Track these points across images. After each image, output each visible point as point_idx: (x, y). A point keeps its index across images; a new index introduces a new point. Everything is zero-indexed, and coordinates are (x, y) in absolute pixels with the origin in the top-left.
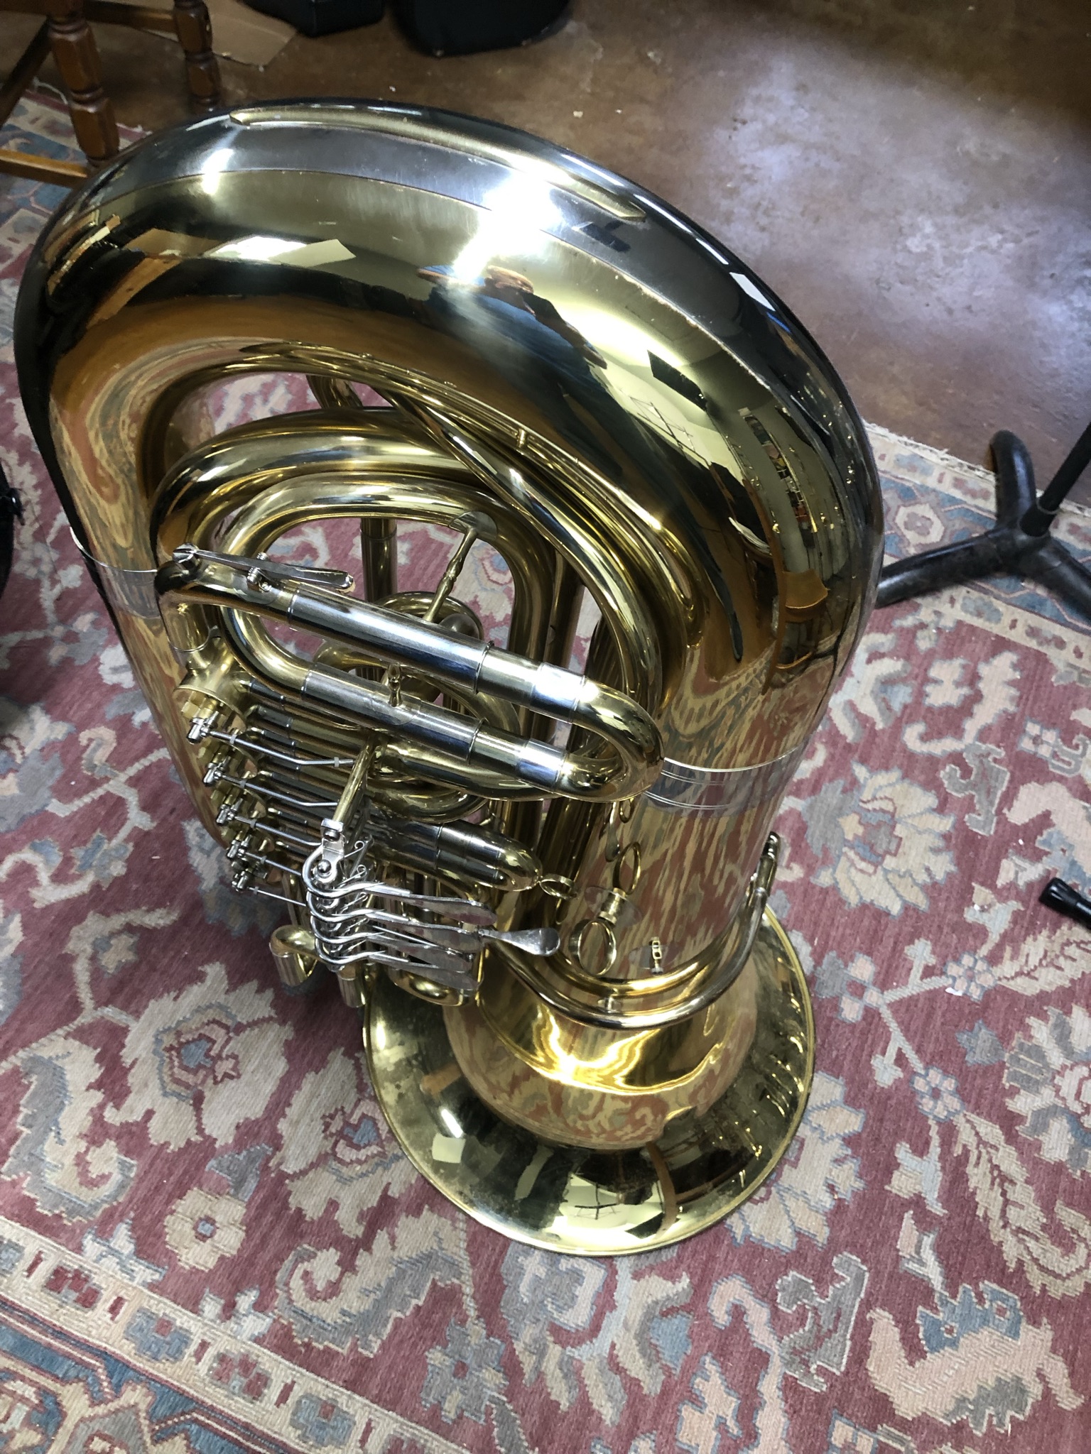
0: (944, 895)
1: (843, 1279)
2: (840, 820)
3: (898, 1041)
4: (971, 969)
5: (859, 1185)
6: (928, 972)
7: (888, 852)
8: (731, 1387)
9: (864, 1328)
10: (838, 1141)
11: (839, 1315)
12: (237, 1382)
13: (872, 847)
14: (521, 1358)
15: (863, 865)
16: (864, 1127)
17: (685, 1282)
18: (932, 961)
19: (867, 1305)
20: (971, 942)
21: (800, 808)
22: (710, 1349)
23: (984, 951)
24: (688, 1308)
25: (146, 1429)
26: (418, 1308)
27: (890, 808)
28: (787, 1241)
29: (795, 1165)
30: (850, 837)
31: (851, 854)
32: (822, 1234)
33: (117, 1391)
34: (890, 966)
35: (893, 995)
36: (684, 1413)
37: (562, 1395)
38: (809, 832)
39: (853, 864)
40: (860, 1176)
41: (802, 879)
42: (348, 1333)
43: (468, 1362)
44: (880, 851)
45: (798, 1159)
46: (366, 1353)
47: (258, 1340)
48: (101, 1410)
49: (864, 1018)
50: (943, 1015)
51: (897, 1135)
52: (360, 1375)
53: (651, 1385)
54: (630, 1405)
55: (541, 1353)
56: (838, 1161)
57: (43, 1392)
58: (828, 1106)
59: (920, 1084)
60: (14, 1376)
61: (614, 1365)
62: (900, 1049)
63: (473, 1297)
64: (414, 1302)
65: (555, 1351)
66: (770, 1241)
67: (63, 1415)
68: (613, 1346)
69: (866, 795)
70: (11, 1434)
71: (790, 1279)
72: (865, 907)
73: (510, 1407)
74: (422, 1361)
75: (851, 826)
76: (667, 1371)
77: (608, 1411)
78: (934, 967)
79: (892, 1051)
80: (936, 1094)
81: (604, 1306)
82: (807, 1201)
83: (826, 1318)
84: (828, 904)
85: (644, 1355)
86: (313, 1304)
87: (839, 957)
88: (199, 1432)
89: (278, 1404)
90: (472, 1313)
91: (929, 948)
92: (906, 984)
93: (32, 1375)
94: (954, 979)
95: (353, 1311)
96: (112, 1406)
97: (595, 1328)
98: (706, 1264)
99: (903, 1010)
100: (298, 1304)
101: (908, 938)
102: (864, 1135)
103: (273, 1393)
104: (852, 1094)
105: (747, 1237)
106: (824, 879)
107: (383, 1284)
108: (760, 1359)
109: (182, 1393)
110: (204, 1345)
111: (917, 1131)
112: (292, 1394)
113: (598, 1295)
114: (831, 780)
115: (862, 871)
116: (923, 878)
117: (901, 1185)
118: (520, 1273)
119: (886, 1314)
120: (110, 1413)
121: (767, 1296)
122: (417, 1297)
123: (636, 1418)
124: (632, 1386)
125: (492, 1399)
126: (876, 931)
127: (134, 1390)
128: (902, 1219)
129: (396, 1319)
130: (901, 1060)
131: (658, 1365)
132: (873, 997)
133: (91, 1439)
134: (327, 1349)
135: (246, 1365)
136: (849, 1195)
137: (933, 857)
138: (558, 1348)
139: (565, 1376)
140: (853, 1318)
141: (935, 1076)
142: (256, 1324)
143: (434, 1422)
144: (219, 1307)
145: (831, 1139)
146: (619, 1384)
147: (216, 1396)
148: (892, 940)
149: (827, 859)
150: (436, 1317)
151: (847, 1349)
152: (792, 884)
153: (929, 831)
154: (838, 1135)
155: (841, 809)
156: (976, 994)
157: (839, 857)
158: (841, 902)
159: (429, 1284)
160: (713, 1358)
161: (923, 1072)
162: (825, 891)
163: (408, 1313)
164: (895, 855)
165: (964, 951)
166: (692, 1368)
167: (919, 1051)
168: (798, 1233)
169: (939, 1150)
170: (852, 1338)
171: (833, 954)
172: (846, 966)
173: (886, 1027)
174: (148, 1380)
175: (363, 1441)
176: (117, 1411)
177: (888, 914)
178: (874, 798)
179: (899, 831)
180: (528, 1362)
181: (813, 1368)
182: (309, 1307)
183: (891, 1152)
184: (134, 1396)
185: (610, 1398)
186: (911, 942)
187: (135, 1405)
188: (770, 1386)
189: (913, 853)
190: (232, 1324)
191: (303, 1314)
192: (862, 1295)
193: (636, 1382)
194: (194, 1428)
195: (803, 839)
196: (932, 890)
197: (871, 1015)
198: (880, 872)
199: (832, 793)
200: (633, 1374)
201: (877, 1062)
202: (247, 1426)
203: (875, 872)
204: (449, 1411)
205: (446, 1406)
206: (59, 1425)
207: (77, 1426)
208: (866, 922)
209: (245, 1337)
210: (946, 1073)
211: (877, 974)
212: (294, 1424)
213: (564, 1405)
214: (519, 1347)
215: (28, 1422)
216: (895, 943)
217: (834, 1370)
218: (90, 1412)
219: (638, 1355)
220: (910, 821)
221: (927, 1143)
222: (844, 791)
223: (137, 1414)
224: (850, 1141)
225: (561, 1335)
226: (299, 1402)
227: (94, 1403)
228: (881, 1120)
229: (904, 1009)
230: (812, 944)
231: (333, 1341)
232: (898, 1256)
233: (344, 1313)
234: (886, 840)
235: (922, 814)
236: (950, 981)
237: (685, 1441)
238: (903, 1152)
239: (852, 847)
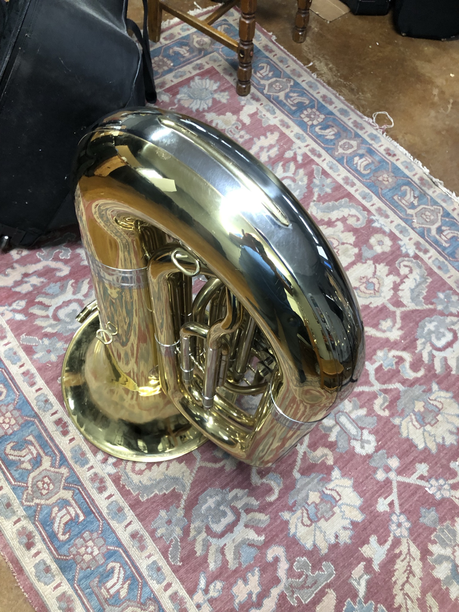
0: (445, 452)
1: (324, 571)
2: (416, 402)
3: (394, 497)
4: (441, 486)
5: (349, 541)
6: (422, 477)
7: (429, 423)
8: (260, 584)
9: (322, 594)
10: (349, 521)
11: (315, 583)
12: (97, 484)
13: (423, 418)
14: (191, 530)
15: (416, 423)
16: (362, 522)
17: (262, 538)
18: (426, 474)
19: (328, 586)
20: (448, 475)
21: (401, 389)
22: (260, 566)
23: (451, 482)
24: (259, 548)
25: (63, 483)
26: (165, 494)
27: (440, 407)
28: (309, 545)
29: (327, 520)
30: (416, 410)
31: (413, 417)
32: (324, 551)
33: (60, 467)
34: (406, 467)
35: (401, 479)
36: (239, 582)
37: (199, 550)
38: (400, 400)
39: (412, 421)
40: (351, 538)
41: (387, 417)
42: (138, 489)
43: (173, 521)
44: (427, 421)
45: (329, 518)
46: (141, 499)
47: (109, 475)
48: (52, 469)
49: (384, 481)
50: (419, 497)
51: (375, 532)
52: (135, 505)
53: (232, 565)
54: (221, 568)
55: (199, 533)
56: (345, 528)
57: (38, 454)
58: (352, 506)
59: (394, 518)
60: (32, 444)
61: (222, 551)
62: (393, 501)
63: (185, 501)
64: (165, 491)
65: (204, 535)
66: (302, 542)
67: (41, 465)
68: (225, 545)
69: (432, 397)
70: (23, 462)
71: (303, 559)
72: (408, 440)
73: (179, 544)
74: (157, 512)
75: (419, 406)
76: (240, 564)
77: (212, 565)
78: (425, 477)
79: (389, 500)
80: (399, 525)
81: (229, 530)
82: (325, 536)
83: (309, 582)
84: (393, 431)
85: (234, 554)
86: (132, 473)
87: (387, 453)
88: (77, 493)
89: (106, 499)
90: (182, 506)
91: (427, 469)
92: (409, 477)
93: (38, 447)
94: (432, 486)
95: (143, 483)
96: (57, 470)
97: (222, 535)
98: (274, 536)
100: (127, 471)
101: (420, 460)
102: (361, 525)
103: (106, 494)
104: (364, 507)
105: (294, 535)
106: (396, 421)
107: (157, 480)
108: (277, 581)
109: (78, 478)
110: (92, 467)
111: (384, 534)
112: (111, 498)
113: (229, 525)
114: (420, 385)
115: (414, 425)
116: (440, 440)
117: (366, 551)
118: (206, 501)
119: (334, 594)
120: (54, 472)
121: (291, 560)
122: (167, 490)
123: (221, 574)
124: (225, 562)
125: (174, 538)
126: (407, 451)
127: (65, 469)
128: (359, 563)
129: (156, 494)
130: (391, 504)
131: (238, 561)
132: (392, 475)
133: (45, 477)
134: (129, 490)
135: (102, 481)
136: (343, 543)
137: (448, 435)
138: (205, 535)
139: (203, 545)
140: (320, 587)
141: (403, 518)
142: (112, 470)
143: (152, 533)
144: (102, 458)
145: (347, 519)
146: (221, 559)
147: (88, 485)
148: (413, 458)
149: (402, 414)
150: (169, 501)
151: (312, 597)
152: (382, 417)
153: (452, 423)
154: (350, 519)
155: (418, 397)
156: (438, 496)
157: (407, 416)
158: (399, 433)
159: (172, 488)
160: (260, 570)
161: (398, 514)
162: (394, 426)
163: (161, 494)
164: (432, 426)
165: (442, 477)
166: (249, 568)
167: (401, 505)
168: (315, 545)
169: (389, 547)
170: (316, 594)
171: (385, 451)
172: (388, 458)
173: (391, 489)
174: (71, 469)
175: (127, 526)
176: (57, 472)
177: (416, 447)
178: (435, 400)
179: (439, 417)
180: (192, 533)
181: (295, 595)
182: (131, 474)
183: (369, 536)
184: (64, 471)
185: (215, 562)
186: (420, 462)
187: (63, 474)
188: (275, 592)
189: (441, 429)
190: (104, 465)
191: (127, 475)
192: (328, 581)
193: (227, 562)
194: (77, 491)
195: (396, 402)
196: (441, 447)
197: (388, 482)
198: (422, 430)
199: (418, 390)
200: (227, 559)
201: (381, 500)
202: (93, 500)
203: (420, 428)
204: (159, 533)
205: (158, 531)
206: (38, 467)
207: (43, 470)
208: (405, 446)
209: (106, 471)
210: (408, 519)
211: (399, 468)
212: (108, 508)
213: (198, 554)
214: (192, 526)
215: (30, 461)
216: (413, 459)
217: (303, 601)
218: (48, 468)
219: (232, 553)
220: (446, 416)
221: (386, 541)
222: (424, 391)
223: (62, 477)
224: (354, 524)
225: (209, 530)
226: (112, 502)
227: (52, 466)
228: (371, 523)
229: (403, 487)
230: (378, 443)
231: (133, 489)
232: (350, 576)
233: (140, 482)
234: (431, 418)
235: (453, 415)
236: (429, 486)
237: (234, 591)
238: (373, 539)
239: (415, 414)
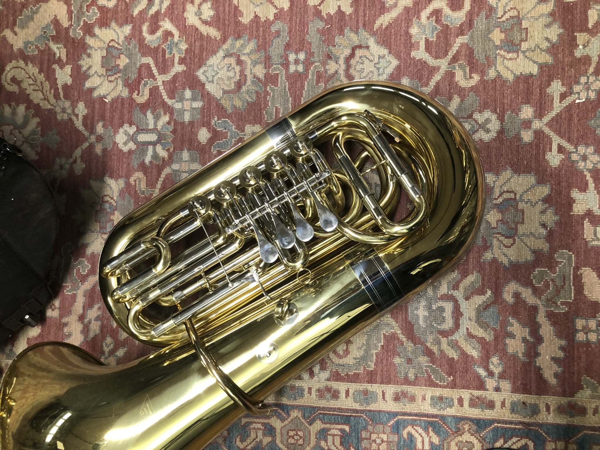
0: (560, 50)
1: (562, 262)
2: (490, 36)
3: (556, 140)
4: (586, 83)
5: (556, 218)
6: (563, 97)
7: (522, 41)
8: (524, 325)
9: (578, 278)
10: (540, 203)
11: (564, 278)
12: (328, 396)
13: (512, 42)
14: (431, 348)
15: (510, 55)
16: (552, 191)
17: (489, 293)
18: (563, 89)
19: (577, 268)
20: (583, 68)
21: (466, 41)
22: (510, 314)
23: (591, 70)
24: (494, 303)
25: (305, 422)
26: (382, 346)
27: (516, 13)
28: (530, 257)
29: (523, 223)
30: (498, 43)
31: (502, 52)
32: (545, 247)
33: (289, 415)
34: (541, 104)
35: (546, 119)
36: (507, 342)
37: (453, 354)
38: (475, 52)
39: (505, 58)
40: (556, 214)
41: (480, 80)
42: (360, 365)
43: (411, 357)
44: (517, 42)
45: (523, 219)
46: (370, 369)
47: (328, 380)
48: (286, 422)
49: (535, 138)
50: (578, 116)
51: (570, 187)
52: (371, 378)
53: (488, 337)
54: (483, 348)
55: (439, 343)
56: (543, 212)
57: (263, 424)
58: (530, 188)
59: (575, 157)
60: (251, 423)
61: (470, 335)
62: (559, 144)
63: (402, 333)
64: (380, 344)
65: (444, 340)
66: (522, 260)
67: (275, 429)
68: (467, 329)
69: (500, 13)
70: (261, 441)
71: (536, 272)
72: (517, 78)
73: (434, 366)
74: (392, 364)
75: (497, 36)
76: (494, 330)
77: (475, 353)
78: (565, 92)
79: (555, 147)
80: (584, 158)
81: (457, 316)
82: (534, 236)
83: (558, 282)
84: (498, 87)
85: (482, 328)
86: (342, 360)
87: (512, 112)
88: (323, 417)
89: (346, 397)
90: (404, 339)
91: (560, 83)
92: (552, 109)
93: (258, 420)
94: (579, 93)
95: (358, 357)
96: (289, 420)
97: (457, 326)
98: (496, 282)
99: (555, 123)
100: (337, 362)
101: (547, 83)
102: (553, 194)
103: (343, 395)
104: (541, 178)
105: (511, 262)
106: (492, 74)
107: (365, 343)
108: (534, 309)
109: (311, 407)
110: (310, 389)
111: (579, 180)
112: (350, 393)
113: (453, 313)
114: (478, 15)
115: (510, 59)
116: (545, 45)
117: (578, 209)
118: (418, 316)
119: (588, 268)
120: (290, 422)
121: (528, 283)
122: (380, 342)
123: (487, 352)
124: (481, 341)
125: (426, 366)
126: (528, 89)
127: (294, 412)
128: (583, 224)
129: (376, 353)
130: (561, 149)
131: (489, 329)
132: (537, 125)
133: (288, 432)
134: (355, 374)
135: (328, 389)
136: (553, 225)
137: (548, 30)
138: (445, 339)
139: (452, 348)
140: (572, 277)
141: (582, 149)
142: (325, 375)
143: (407, 381)
144: (308, 374)
145: (537, 203)
146: (476, 342)
147: (323, 403)
148: (538, 90)
149: (490, 62)
150: (391, 347)
151: (573, 290)
152: (476, 85)
153: (542, 15)
154: (539, 200)
155: (489, 29)
156: (593, 95)
157: (496, 58)
158: (505, 82)
159: (382, 336)
160: (512, 317)
161: (575, 150)
162: (494, 81)
163: (379, 349)
164: (526, 40)
165: (580, 75)
166: (504, 324)
167: (569, 140)
168: (534, 252)
169: (593, 185)
170: (573, 285)
171: (509, 112)
172: (517, 115)
173: (548, 137)
174: (298, 407)
175: (384, 398)
176: (292, 421)
177: (531, 75)
178: (505, 12)
179: (525, 24)
180: (435, 349)
181: (559, 303)
182: (341, 361)
183: (569, 194)
184: (295, 414)
185: (474, 348)
186: (549, 85)
187: (297, 416)
188: (541, 318)
189: (536, 33)
190: (316, 378)
191: (340, 365)
192: (573, 265)
193: (483, 338)
194: (321, 416)
195: (473, 58)
196: (553, 50)
197: (539, 134)
198: (521, 55)
199: (480, 23)
200: (480, 336)
201: (549, 156)
202: (339, 409)
203: (518, 56)
204: (411, 376)
205: (410, 375)
206: (275, 432)
207: (281, 430)
208: (521, 86)
209: (323, 380)
210: (587, 145)
211: (535, 112)
212: (356, 401)
213: (456, 358)
214: (428, 344)
215: (264, 435)
216: (540, 90)
217: (569, 300)
218: (283, 425)
219: (480, 329)
220: (529, 15)
221: (587, 184)
222: (487, 17)
223: (299, 419)
224: (546, 200)
225: (444, 334)
226: (354, 394)
227: (283, 420)
228: (559, 184)
230: (496, 113)
231: (356, 369)
232: (586, 242)
233: (355, 359)
234: (519, 34)
235: (535, 7)
236: (577, 96)
237: (511, 351)
238: (575, 194)
239: (500, 49)
